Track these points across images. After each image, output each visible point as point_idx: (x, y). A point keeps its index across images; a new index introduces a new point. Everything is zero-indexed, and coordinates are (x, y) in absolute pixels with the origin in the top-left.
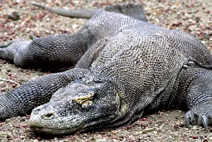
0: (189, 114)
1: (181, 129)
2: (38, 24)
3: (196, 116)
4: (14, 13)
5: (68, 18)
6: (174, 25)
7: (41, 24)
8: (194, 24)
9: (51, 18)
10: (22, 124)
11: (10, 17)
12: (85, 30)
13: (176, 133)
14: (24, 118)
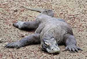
0: (66, 48)
1: (64, 52)
2: (23, 13)
3: (68, 48)
4: (16, 10)
5: (31, 11)
6: (61, 14)
7: (24, 13)
8: (66, 14)
9: (26, 11)
10: (24, 49)
11: (15, 11)
12: (38, 20)
13: (63, 53)
14: (24, 47)
